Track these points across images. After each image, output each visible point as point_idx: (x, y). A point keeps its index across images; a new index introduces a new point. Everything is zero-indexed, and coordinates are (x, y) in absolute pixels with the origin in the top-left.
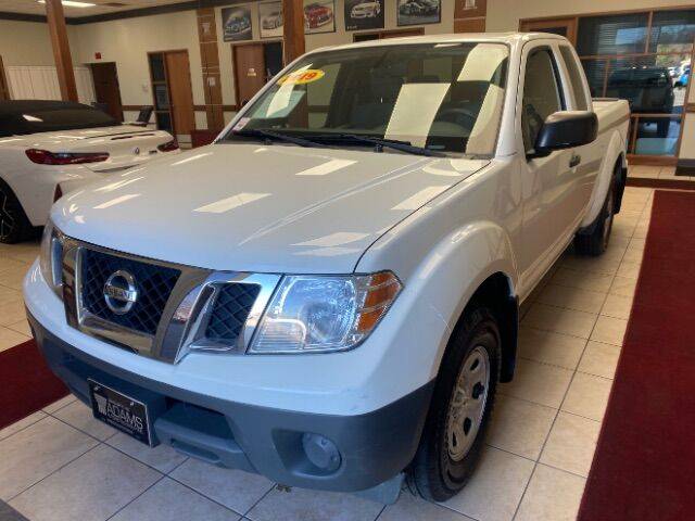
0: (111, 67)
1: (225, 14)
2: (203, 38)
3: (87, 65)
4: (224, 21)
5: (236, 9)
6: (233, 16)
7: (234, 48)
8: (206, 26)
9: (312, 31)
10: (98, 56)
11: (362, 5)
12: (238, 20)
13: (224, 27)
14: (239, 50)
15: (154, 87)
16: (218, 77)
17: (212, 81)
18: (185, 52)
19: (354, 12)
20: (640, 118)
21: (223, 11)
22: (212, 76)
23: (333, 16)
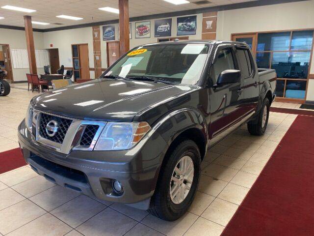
0: (56, 50)
1: (104, 28)
2: (94, 39)
3: (47, 49)
4: (104, 32)
5: (109, 26)
6: (107, 30)
7: (107, 43)
8: (96, 34)
9: (141, 37)
10: (51, 46)
11: (162, 26)
12: (110, 31)
13: (103, 35)
14: (109, 44)
15: (74, 59)
16: (100, 56)
17: (98, 58)
18: (87, 44)
19: (159, 29)
20: (287, 80)
21: (103, 27)
22: (97, 55)
23: (149, 30)
